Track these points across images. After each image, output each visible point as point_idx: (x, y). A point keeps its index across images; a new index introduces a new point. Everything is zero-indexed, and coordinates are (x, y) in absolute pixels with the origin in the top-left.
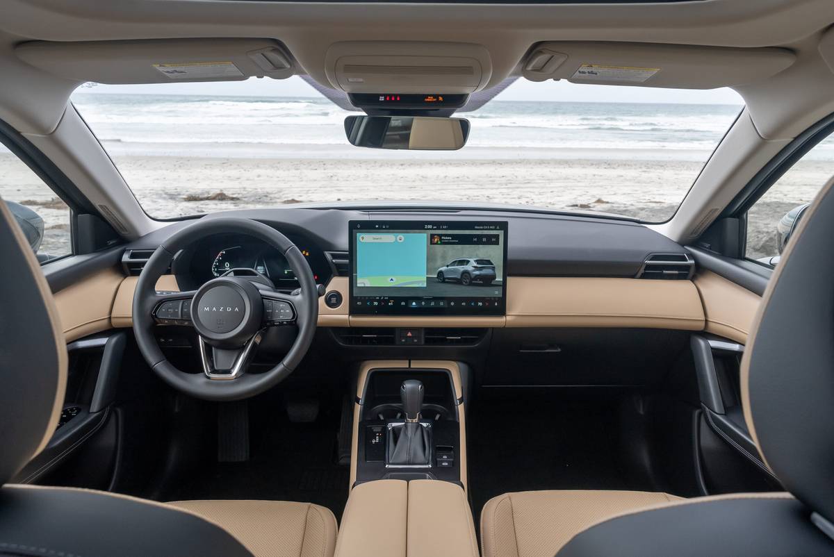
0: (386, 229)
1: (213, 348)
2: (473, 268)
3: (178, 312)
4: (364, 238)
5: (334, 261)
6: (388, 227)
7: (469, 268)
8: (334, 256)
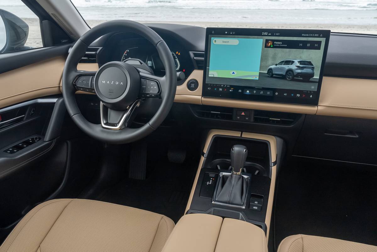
0: (232, 34)
1: (109, 109)
2: (297, 68)
3: (89, 83)
4: (217, 41)
5: (195, 58)
6: (234, 33)
7: (293, 67)
8: (196, 55)
